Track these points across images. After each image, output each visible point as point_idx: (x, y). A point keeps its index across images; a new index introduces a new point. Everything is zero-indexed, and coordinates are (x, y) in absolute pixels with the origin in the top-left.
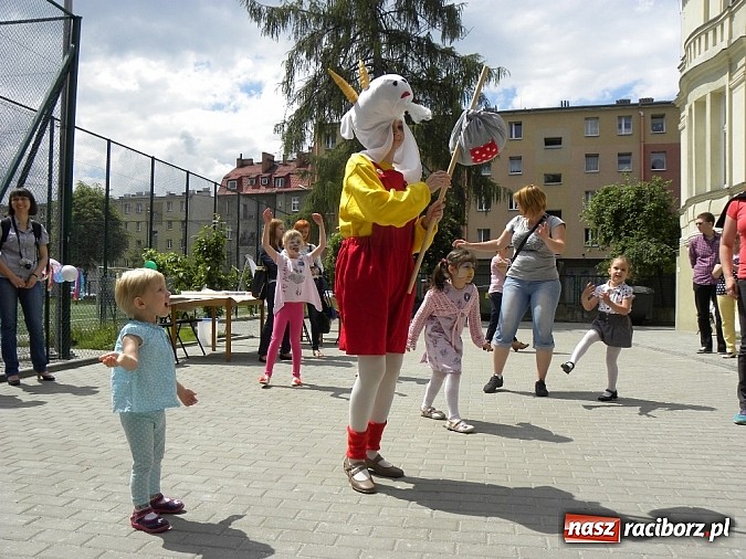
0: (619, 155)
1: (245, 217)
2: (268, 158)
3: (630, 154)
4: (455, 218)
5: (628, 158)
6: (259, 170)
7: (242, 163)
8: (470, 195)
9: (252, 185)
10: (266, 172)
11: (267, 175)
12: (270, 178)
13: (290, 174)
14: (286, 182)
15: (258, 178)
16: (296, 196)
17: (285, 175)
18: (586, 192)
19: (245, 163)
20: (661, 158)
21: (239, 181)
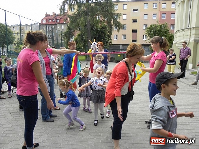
0: (153, 14)
1: (48, 31)
2: (55, 14)
3: (156, 14)
4: (109, 33)
5: (156, 15)
6: (52, 17)
7: (47, 15)
8: (113, 27)
9: (50, 22)
10: (54, 18)
11: (54, 19)
12: (55, 19)
13: (61, 18)
14: (60, 21)
15: (52, 20)
16: (63, 25)
17: (59, 19)
18: (144, 25)
19: (48, 15)
20: (164, 15)
21: (46, 20)
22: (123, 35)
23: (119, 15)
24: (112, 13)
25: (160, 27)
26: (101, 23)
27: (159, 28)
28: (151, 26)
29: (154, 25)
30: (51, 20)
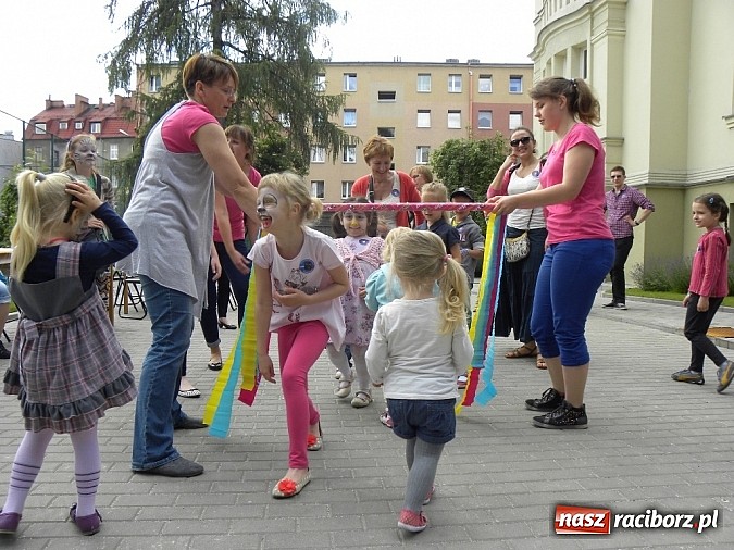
0: (450, 112)
1: (57, 164)
2: (82, 101)
3: (459, 112)
5: (458, 115)
6: (73, 113)
7: (52, 106)
9: (64, 130)
10: (80, 116)
11: (82, 119)
12: (85, 122)
13: (107, 119)
14: (103, 128)
15: (71, 122)
16: (115, 143)
17: (101, 119)
18: (419, 147)
19: (55, 104)
20: (488, 116)
21: (49, 124)
22: (344, 183)
23: (335, 103)
24: (309, 94)
25: (481, 147)
26: (267, 131)
27: (477, 150)
28: (449, 145)
29: (457, 142)
30: (69, 122)
